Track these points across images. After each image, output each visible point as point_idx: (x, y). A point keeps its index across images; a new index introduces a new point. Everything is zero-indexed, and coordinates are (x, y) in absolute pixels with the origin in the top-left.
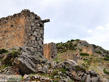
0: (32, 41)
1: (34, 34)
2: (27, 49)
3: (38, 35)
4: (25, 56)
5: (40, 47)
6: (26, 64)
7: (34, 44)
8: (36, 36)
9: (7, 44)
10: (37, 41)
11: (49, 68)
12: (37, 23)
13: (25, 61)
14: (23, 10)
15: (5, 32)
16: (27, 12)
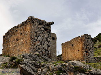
0: (36, 47)
1: (38, 40)
2: (29, 55)
3: (43, 39)
4: (26, 63)
5: (46, 51)
6: (27, 69)
7: (39, 49)
8: (41, 41)
9: (18, 51)
10: (42, 45)
11: (48, 71)
12: (41, 28)
13: (26, 66)
14: (28, 18)
15: (17, 40)
16: (32, 19)
